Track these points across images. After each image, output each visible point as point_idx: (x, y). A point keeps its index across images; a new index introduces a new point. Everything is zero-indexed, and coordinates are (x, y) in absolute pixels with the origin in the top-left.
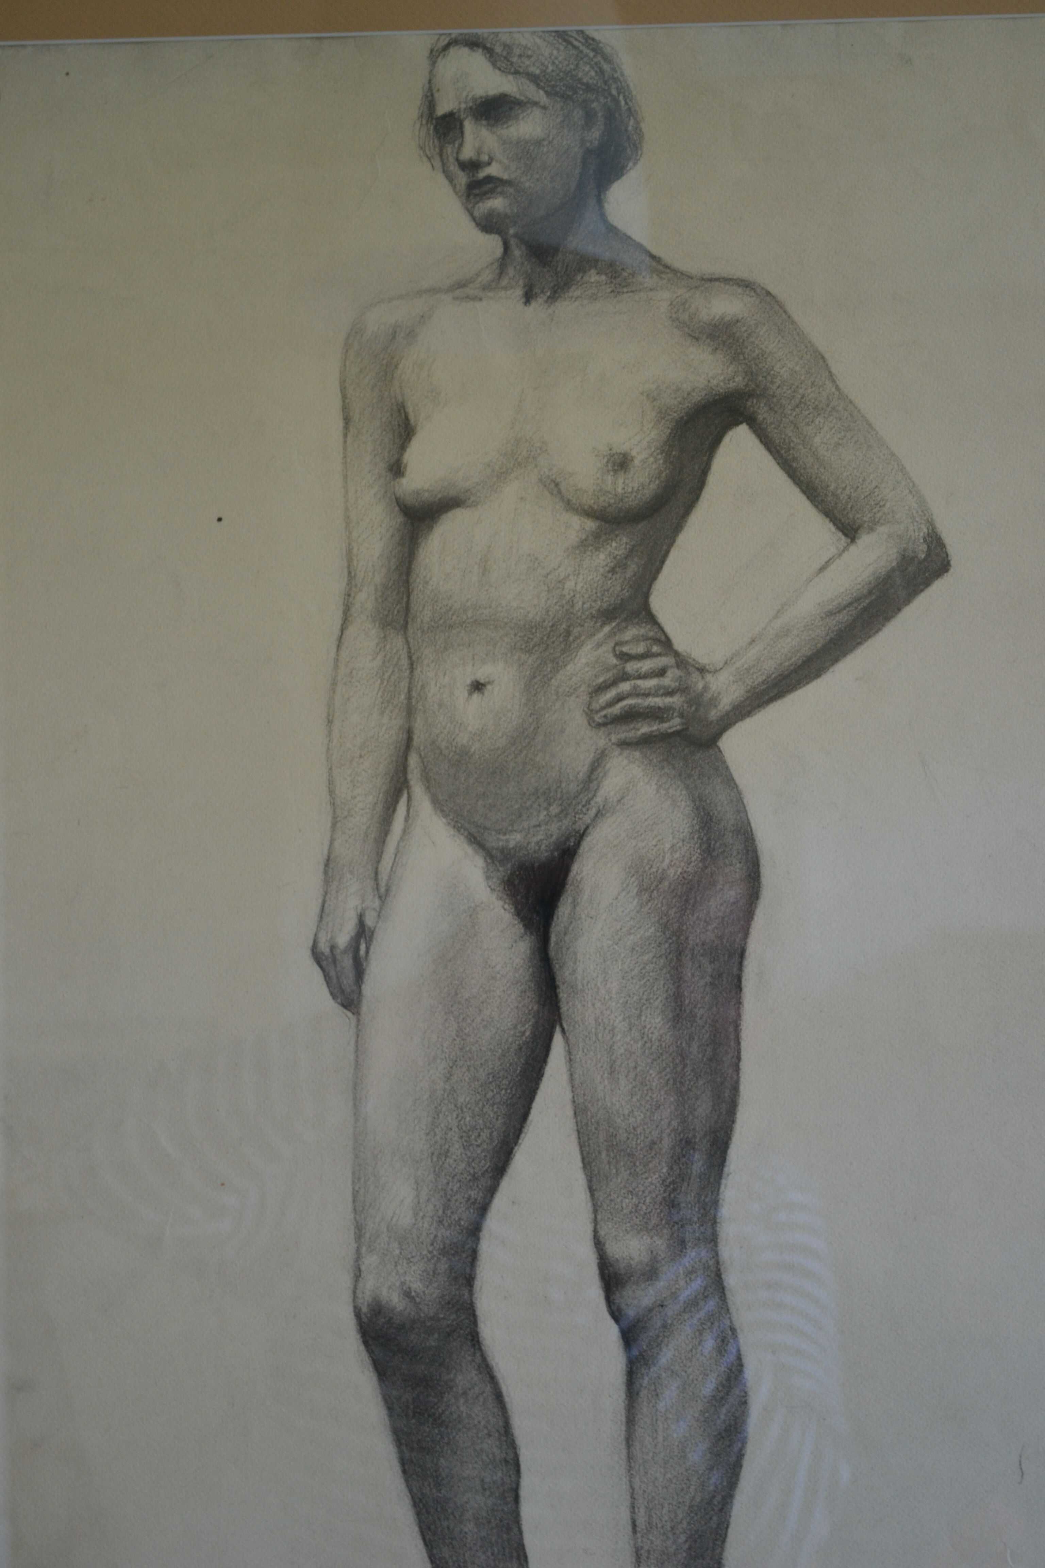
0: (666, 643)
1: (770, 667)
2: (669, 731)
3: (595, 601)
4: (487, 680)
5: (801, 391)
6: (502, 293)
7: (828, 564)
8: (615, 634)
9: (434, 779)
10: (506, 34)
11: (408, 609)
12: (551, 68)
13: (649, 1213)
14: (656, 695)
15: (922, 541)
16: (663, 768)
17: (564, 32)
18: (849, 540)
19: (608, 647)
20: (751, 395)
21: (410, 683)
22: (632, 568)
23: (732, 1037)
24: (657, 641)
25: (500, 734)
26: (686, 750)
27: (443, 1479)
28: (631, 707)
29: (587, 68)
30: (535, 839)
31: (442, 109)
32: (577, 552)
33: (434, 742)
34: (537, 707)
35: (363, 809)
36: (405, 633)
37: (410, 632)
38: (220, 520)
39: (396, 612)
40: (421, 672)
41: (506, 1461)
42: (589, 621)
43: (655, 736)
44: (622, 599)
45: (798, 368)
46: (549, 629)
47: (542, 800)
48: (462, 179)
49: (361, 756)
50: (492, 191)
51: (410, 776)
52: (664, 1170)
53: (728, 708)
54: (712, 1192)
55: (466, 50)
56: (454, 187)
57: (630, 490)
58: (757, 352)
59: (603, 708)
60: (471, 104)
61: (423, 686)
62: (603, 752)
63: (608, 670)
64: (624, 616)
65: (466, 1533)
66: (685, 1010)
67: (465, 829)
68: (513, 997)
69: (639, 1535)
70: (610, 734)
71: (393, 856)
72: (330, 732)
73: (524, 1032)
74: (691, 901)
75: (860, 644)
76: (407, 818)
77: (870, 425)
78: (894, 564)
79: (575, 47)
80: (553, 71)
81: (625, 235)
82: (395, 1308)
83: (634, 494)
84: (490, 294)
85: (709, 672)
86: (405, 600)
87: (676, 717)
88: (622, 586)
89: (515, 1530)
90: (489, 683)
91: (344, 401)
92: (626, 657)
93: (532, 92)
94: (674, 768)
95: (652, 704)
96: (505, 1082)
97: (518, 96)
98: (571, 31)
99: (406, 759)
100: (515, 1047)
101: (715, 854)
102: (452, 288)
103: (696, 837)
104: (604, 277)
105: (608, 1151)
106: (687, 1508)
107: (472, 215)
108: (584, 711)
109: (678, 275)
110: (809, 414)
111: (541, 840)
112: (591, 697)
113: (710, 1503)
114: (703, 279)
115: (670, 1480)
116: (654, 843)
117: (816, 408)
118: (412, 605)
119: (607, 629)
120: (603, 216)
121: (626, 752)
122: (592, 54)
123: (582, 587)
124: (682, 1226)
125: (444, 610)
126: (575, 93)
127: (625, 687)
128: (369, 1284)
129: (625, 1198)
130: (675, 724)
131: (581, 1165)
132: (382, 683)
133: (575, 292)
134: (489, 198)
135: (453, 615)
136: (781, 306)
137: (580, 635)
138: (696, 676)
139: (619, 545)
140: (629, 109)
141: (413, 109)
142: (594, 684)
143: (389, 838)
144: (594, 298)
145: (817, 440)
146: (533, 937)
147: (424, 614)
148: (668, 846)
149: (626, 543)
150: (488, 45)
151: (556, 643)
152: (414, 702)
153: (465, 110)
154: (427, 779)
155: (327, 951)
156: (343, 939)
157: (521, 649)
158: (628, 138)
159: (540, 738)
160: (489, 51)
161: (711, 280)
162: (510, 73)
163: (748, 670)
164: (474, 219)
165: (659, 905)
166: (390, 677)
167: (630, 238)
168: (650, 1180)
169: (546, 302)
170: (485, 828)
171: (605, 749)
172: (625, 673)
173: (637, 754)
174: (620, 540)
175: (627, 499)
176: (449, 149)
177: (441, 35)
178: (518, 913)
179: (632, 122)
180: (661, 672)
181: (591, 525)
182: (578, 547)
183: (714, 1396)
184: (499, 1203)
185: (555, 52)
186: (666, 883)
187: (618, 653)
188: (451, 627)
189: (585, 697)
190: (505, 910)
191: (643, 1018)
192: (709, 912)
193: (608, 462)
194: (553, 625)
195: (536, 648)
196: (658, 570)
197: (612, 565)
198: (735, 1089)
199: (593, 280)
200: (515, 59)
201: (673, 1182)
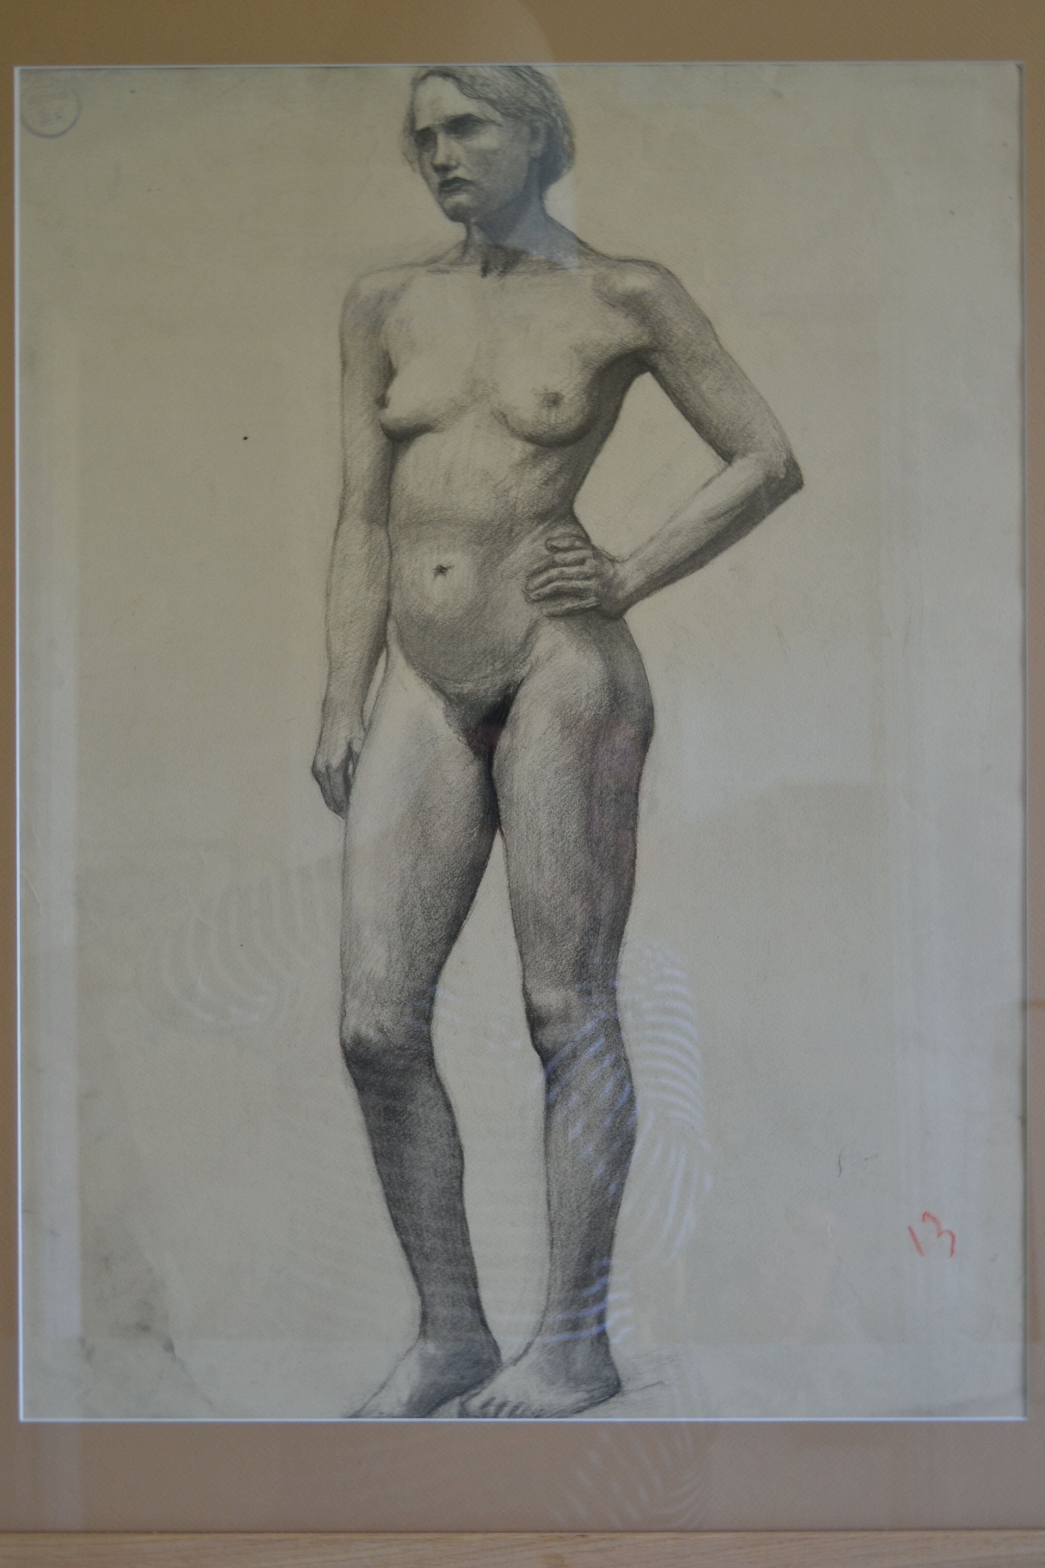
0: (586, 539)
1: (664, 559)
2: (587, 607)
3: (532, 506)
4: (449, 565)
5: (693, 348)
6: (465, 268)
8: (547, 532)
9: (407, 640)
11: (388, 510)
13: (565, 972)
14: (578, 579)
15: (782, 465)
16: (582, 635)
17: (516, 67)
18: (727, 464)
19: (541, 542)
20: (654, 350)
21: (390, 567)
22: (562, 481)
23: (630, 840)
24: (578, 537)
25: (458, 607)
26: (600, 622)
27: (406, 1168)
29: (533, 95)
30: (483, 687)
31: (421, 125)
32: (519, 468)
33: (407, 612)
34: (486, 587)
36: (386, 529)
37: (391, 527)
38: (245, 438)
39: (380, 512)
40: (398, 558)
41: (454, 1156)
42: (527, 521)
43: (576, 610)
44: (553, 505)
45: (690, 331)
47: (489, 657)
48: (436, 179)
49: (351, 622)
51: (388, 638)
52: (577, 940)
53: (632, 590)
54: (613, 957)
58: (660, 317)
59: (537, 588)
60: (443, 122)
62: (536, 622)
63: (541, 559)
64: (554, 518)
65: (422, 1209)
66: (595, 819)
67: (430, 679)
68: (464, 807)
69: (552, 1212)
70: (541, 608)
71: (375, 699)
72: (328, 604)
73: (472, 834)
74: (601, 737)
75: (733, 543)
76: (386, 669)
77: (745, 376)
78: (761, 482)
79: (525, 79)
81: (560, 225)
82: (371, 1040)
84: (456, 269)
85: (618, 562)
87: (593, 596)
90: (450, 567)
91: (342, 349)
92: (555, 550)
93: (490, 113)
96: (458, 871)
99: (386, 625)
100: (465, 845)
101: (620, 701)
103: (606, 688)
105: (534, 925)
106: (589, 1192)
108: (522, 590)
109: (602, 257)
110: (698, 366)
112: (528, 580)
115: (577, 1172)
116: (574, 692)
117: (704, 361)
118: (392, 507)
119: (541, 528)
120: (543, 210)
121: (554, 622)
122: (536, 84)
123: (523, 495)
125: (416, 511)
127: (554, 572)
128: (352, 1022)
129: (547, 960)
130: (591, 601)
131: (514, 935)
132: (368, 566)
133: (521, 268)
134: (455, 195)
135: (423, 515)
138: (608, 565)
139: (551, 464)
141: (398, 124)
142: (531, 570)
144: (535, 273)
147: (401, 514)
148: (584, 694)
152: (392, 581)
154: (401, 640)
155: (323, 770)
156: (336, 761)
160: (458, 80)
163: (648, 561)
164: (444, 210)
165: (577, 740)
166: (374, 562)
167: (563, 227)
168: (566, 947)
170: (446, 679)
171: (538, 620)
172: (554, 562)
173: (562, 624)
175: (558, 429)
176: (426, 156)
178: (469, 744)
180: (582, 562)
181: (530, 448)
187: (549, 546)
188: (422, 524)
189: (523, 580)
190: (459, 741)
191: (563, 825)
192: (614, 745)
193: (543, 400)
194: (500, 524)
195: (487, 542)
196: (581, 483)
197: (545, 479)
200: (477, 87)
201: (584, 949)
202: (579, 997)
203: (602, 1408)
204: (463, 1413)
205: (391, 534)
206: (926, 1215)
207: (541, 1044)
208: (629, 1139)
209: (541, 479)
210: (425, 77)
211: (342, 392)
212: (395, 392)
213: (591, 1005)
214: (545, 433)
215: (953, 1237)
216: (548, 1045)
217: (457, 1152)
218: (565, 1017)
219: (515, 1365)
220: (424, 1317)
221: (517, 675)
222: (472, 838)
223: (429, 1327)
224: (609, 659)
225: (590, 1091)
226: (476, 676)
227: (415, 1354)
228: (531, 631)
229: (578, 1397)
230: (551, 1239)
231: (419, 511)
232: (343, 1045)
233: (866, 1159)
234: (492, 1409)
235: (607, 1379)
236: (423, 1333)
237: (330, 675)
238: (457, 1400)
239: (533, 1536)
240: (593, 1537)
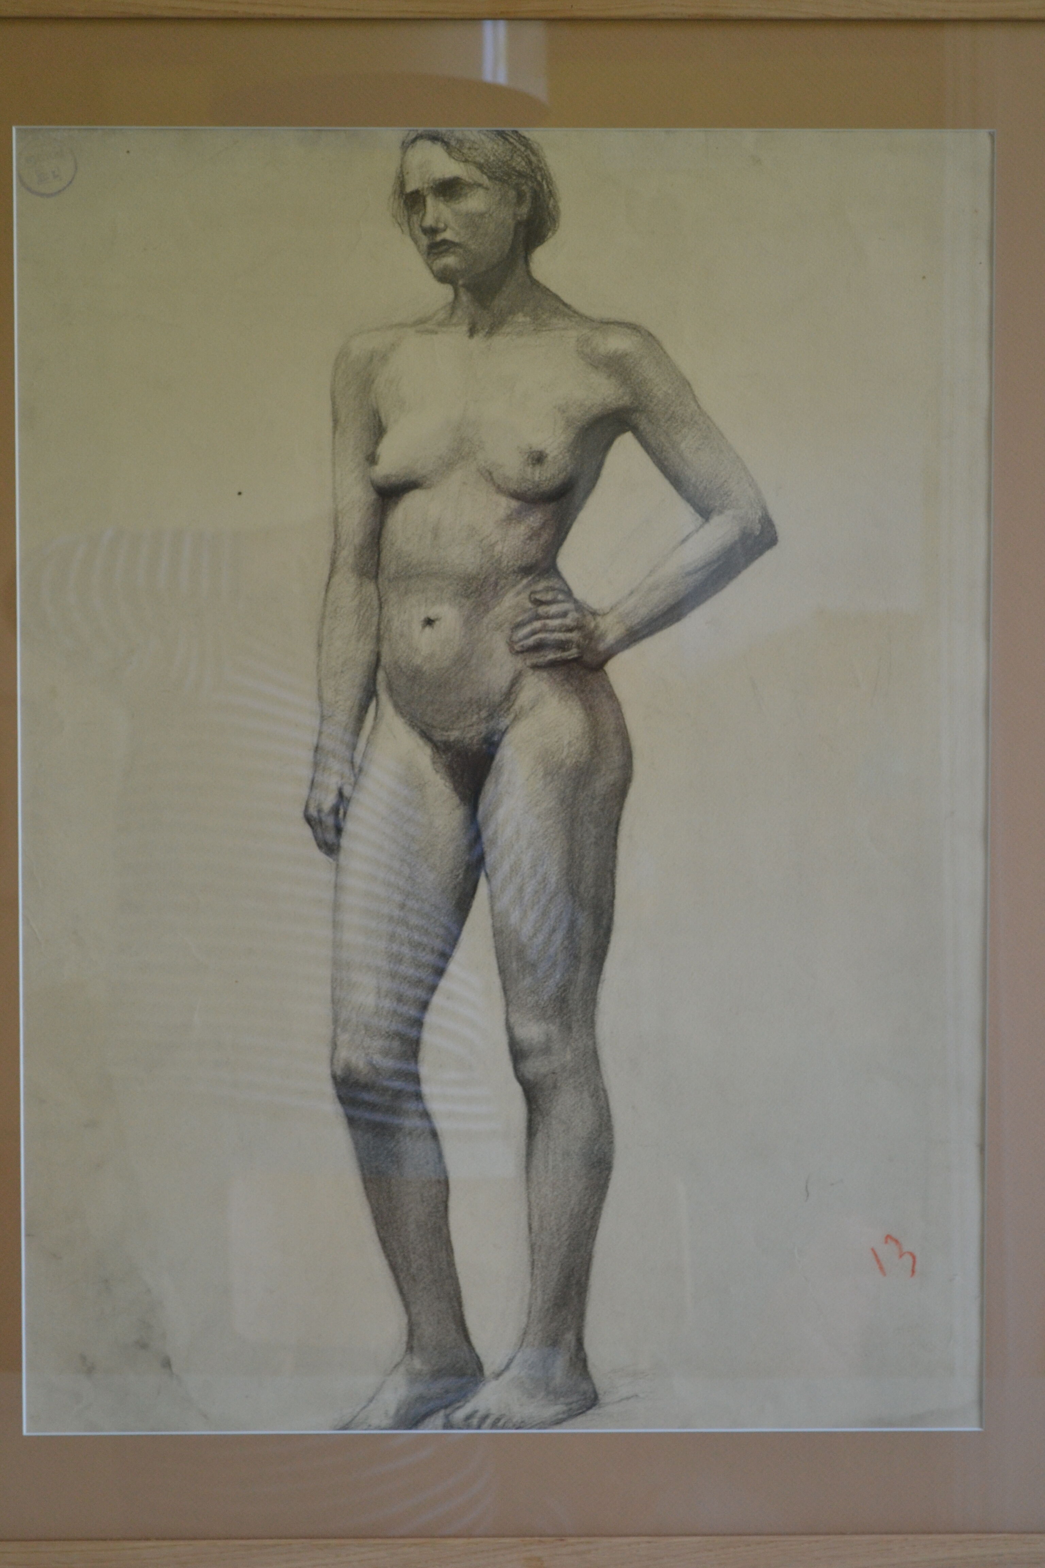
0: (569, 593)
1: (643, 612)
2: (569, 658)
4: (436, 617)
5: (672, 408)
8: (531, 585)
9: (396, 690)
10: (459, 132)
12: (492, 158)
14: (560, 631)
15: (757, 521)
16: (563, 685)
17: (503, 132)
18: (704, 520)
19: (525, 595)
20: (635, 410)
21: (379, 619)
22: (545, 536)
23: (609, 881)
24: (561, 591)
25: (445, 658)
28: (541, 639)
29: (519, 159)
30: (469, 736)
31: (410, 188)
32: (505, 524)
33: (396, 663)
34: (472, 638)
35: (343, 711)
37: (380, 580)
38: (240, 493)
39: (369, 565)
40: (388, 610)
43: (559, 661)
44: (536, 560)
45: (670, 391)
46: (482, 581)
47: (474, 706)
48: (425, 241)
49: (342, 672)
50: (446, 251)
51: (378, 688)
52: (558, 976)
53: (612, 642)
54: (592, 993)
55: (428, 143)
56: (418, 247)
57: (544, 479)
58: (641, 378)
60: (432, 184)
63: (525, 611)
64: (537, 572)
66: (576, 862)
67: (418, 727)
68: (451, 850)
69: (533, 1235)
70: (525, 659)
72: (319, 654)
73: (458, 876)
74: (582, 783)
75: (710, 596)
78: (737, 538)
79: (511, 143)
80: (494, 161)
81: (545, 287)
83: (547, 482)
84: (444, 329)
85: (599, 615)
86: (377, 556)
87: (574, 647)
88: (537, 550)
89: (445, 1231)
90: (437, 619)
91: (333, 407)
92: (539, 603)
94: (572, 685)
95: (557, 638)
97: (467, 179)
98: (508, 131)
103: (587, 736)
104: (528, 319)
107: (431, 269)
108: (507, 642)
109: (585, 319)
110: (678, 426)
111: (474, 736)
112: (512, 632)
113: (585, 1212)
114: (602, 322)
116: (556, 739)
117: (683, 421)
118: (382, 561)
119: (525, 581)
120: (528, 273)
121: (537, 673)
122: (523, 149)
123: (507, 550)
124: (570, 1017)
125: (405, 565)
126: (510, 178)
127: (537, 624)
128: (343, 1053)
129: (529, 996)
130: (573, 653)
132: (358, 618)
133: (506, 329)
134: (444, 256)
135: (411, 568)
136: (659, 344)
137: (505, 586)
138: (589, 617)
139: (535, 519)
140: (550, 191)
141: (388, 186)
142: (514, 622)
143: (362, 732)
144: (520, 334)
145: (683, 446)
146: (466, 807)
147: (390, 566)
148: (566, 742)
149: (541, 518)
150: (446, 140)
151: (488, 591)
152: (382, 632)
153: (427, 188)
154: (390, 688)
157: (462, 595)
158: (549, 214)
160: (446, 144)
161: (608, 323)
162: (462, 161)
165: (559, 785)
166: (364, 614)
167: (548, 290)
168: (547, 983)
169: (485, 336)
170: (433, 727)
171: (522, 670)
173: (545, 674)
174: (537, 515)
176: (415, 218)
177: (410, 131)
178: (456, 789)
179: (552, 202)
181: (514, 504)
182: (504, 521)
183: (589, 1138)
185: (495, 146)
186: (564, 770)
187: (532, 599)
188: (410, 577)
189: (508, 632)
190: (446, 786)
192: (594, 790)
194: (485, 578)
195: (473, 594)
196: (564, 539)
197: (530, 534)
198: (611, 919)
200: (465, 151)
203: (580, 1419)
204: (448, 1425)
205: (381, 587)
206: (888, 1237)
207: (523, 1075)
208: (607, 1166)
209: (525, 534)
210: (414, 141)
211: (334, 449)
213: (571, 1038)
214: (529, 490)
215: (914, 1258)
216: (529, 1076)
218: (546, 1050)
219: (497, 1379)
220: (411, 1334)
222: (458, 880)
223: (415, 1343)
224: (590, 709)
225: (570, 1120)
226: (462, 724)
228: (516, 681)
230: (532, 1260)
231: (408, 566)
232: (334, 1077)
233: (832, 1184)
234: (475, 1421)
235: (585, 1393)
236: (410, 1348)
238: (442, 1413)
239: (514, 1540)
240: (571, 1540)
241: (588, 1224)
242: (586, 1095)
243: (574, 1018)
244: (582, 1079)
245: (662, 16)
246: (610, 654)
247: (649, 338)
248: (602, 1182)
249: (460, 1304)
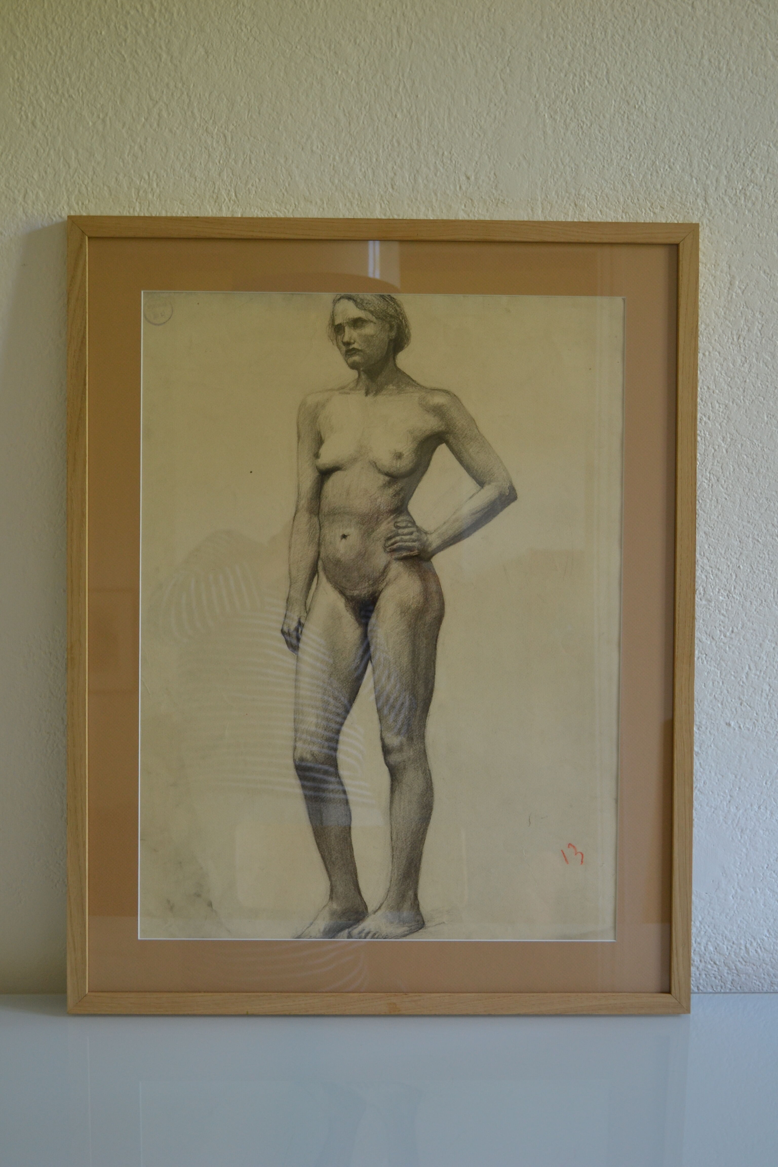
0: (414, 523)
1: (451, 533)
6: (357, 392)
7: (473, 496)
10: (361, 295)
11: (319, 507)
12: (378, 308)
14: (409, 542)
16: (410, 568)
19: (392, 523)
20: (447, 433)
24: (410, 522)
29: (391, 309)
30: (364, 593)
31: (337, 322)
33: (327, 556)
37: (320, 516)
38: (251, 472)
41: (346, 815)
47: (366, 579)
48: (344, 348)
50: (355, 353)
51: (318, 569)
53: (435, 547)
55: (346, 301)
61: (324, 536)
62: (389, 562)
63: (392, 532)
70: (392, 555)
75: (483, 525)
84: (353, 392)
89: (349, 839)
92: (398, 527)
93: (370, 317)
96: (350, 680)
102: (339, 389)
104: (395, 387)
107: (347, 362)
119: (392, 517)
120: (395, 365)
121: (398, 562)
122: (393, 304)
126: (386, 318)
127: (398, 538)
130: (416, 552)
133: (384, 392)
136: (459, 400)
138: (424, 535)
140: (406, 325)
141: (325, 321)
145: (471, 450)
147: (325, 508)
148: (411, 597)
154: (325, 569)
159: (366, 556)
160: (355, 301)
161: (434, 390)
167: (405, 373)
170: (346, 588)
173: (402, 563)
176: (339, 337)
178: (357, 620)
179: (407, 330)
181: (387, 478)
182: (382, 487)
184: (347, 722)
186: (411, 610)
188: (335, 514)
189: (383, 542)
199: (391, 388)
201: (409, 718)
202: (407, 740)
203: (415, 934)
204: (350, 936)
206: (570, 845)
207: (389, 762)
210: (339, 299)
212: (323, 451)
215: (582, 855)
217: (348, 813)
218: (400, 749)
220: (332, 891)
221: (380, 587)
223: (334, 895)
226: (360, 587)
227: (327, 908)
229: (404, 929)
233: (542, 818)
236: (331, 898)
237: (290, 586)
238: (347, 931)
239: (382, 994)
240: (411, 994)
241: (420, 837)
242: (420, 772)
243: (415, 734)
244: (418, 765)
245: (461, 240)
246: (433, 554)
247: (454, 397)
248: (427, 816)
249: (356, 876)
